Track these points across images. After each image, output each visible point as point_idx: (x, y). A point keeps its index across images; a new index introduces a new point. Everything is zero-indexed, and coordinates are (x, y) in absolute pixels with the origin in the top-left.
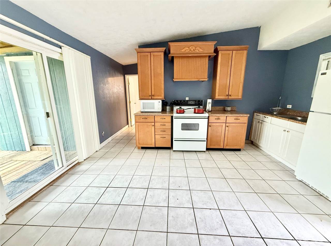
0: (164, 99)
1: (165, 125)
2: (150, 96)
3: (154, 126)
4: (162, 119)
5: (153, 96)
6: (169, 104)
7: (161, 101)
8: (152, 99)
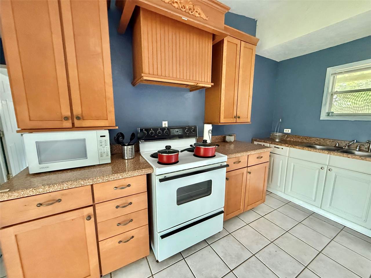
0: (117, 127)
1: (131, 203)
2: (66, 118)
3: (93, 219)
4: (118, 191)
5: (78, 118)
6: (127, 137)
7: (106, 133)
8: (73, 128)
